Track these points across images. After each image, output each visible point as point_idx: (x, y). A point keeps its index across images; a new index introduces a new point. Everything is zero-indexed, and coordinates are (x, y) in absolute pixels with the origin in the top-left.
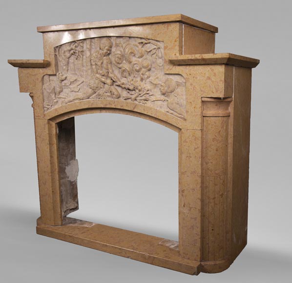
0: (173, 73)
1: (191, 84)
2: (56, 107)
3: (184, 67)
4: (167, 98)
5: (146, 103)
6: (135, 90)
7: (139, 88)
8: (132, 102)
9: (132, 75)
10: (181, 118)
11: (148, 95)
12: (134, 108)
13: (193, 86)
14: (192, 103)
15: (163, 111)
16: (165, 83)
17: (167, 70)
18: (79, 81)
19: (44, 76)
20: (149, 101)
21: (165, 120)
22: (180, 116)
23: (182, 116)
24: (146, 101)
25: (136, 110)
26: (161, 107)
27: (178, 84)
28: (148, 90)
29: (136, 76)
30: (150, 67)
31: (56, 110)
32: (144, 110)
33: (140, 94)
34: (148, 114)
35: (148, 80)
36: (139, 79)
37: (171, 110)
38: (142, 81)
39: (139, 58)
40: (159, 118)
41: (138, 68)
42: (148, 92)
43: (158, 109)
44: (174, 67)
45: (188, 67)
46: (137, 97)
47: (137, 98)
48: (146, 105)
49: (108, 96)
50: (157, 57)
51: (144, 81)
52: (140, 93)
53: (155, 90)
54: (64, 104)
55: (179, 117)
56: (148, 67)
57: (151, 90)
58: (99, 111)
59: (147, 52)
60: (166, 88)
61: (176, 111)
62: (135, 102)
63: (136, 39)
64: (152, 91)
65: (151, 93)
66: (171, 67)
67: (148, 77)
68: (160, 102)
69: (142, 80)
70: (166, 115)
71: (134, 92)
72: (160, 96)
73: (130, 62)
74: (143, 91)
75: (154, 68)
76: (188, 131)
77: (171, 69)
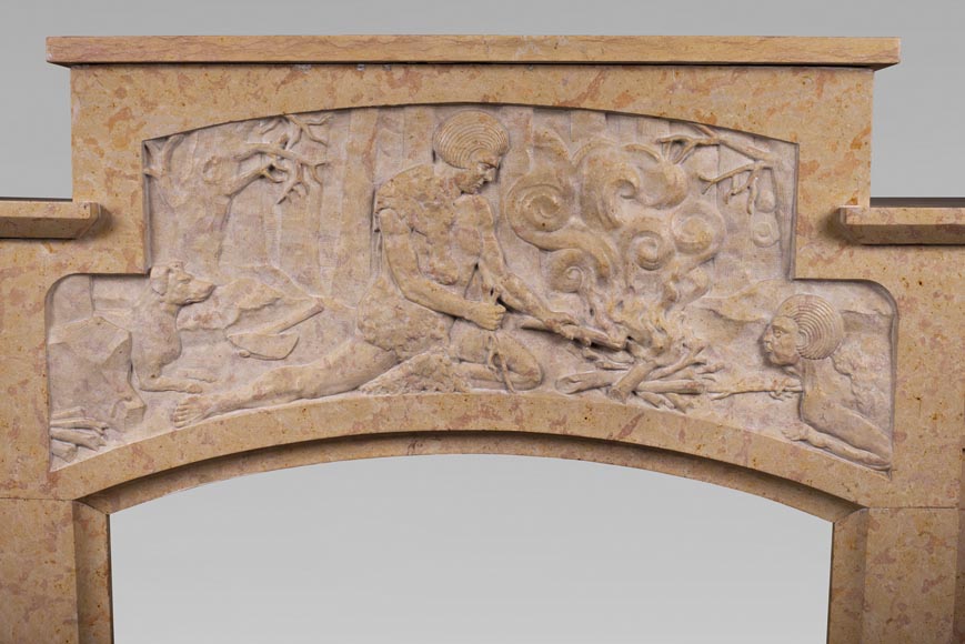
0: (838, 276)
1: (924, 325)
2: (135, 436)
3: (893, 252)
4: (795, 381)
5: (690, 406)
6: (627, 349)
7: (659, 340)
8: (616, 402)
9: (618, 283)
10: (868, 462)
11: (700, 369)
12: (628, 429)
13: (930, 330)
14: (925, 397)
15: (782, 439)
16: (796, 319)
17: (812, 264)
18: (290, 305)
19: (59, 282)
20: (703, 397)
21: (787, 476)
22: (864, 454)
23: (874, 456)
24: (686, 398)
25: (636, 438)
26: (765, 420)
27: (852, 322)
28: (701, 349)
29: (638, 285)
30: (712, 248)
31: (137, 449)
32: (682, 434)
33: (659, 367)
34: (702, 453)
35: (697, 304)
36: (649, 299)
37: (821, 431)
38: (668, 309)
39: (658, 206)
40: (760, 468)
41: (651, 253)
42: (698, 358)
43: (754, 429)
44: (846, 252)
45: (911, 254)
46: (645, 378)
47: (642, 385)
48: (689, 413)
49: (475, 377)
50: (752, 207)
51: (676, 309)
52: (659, 361)
53: (731, 347)
54: (193, 422)
55: (860, 461)
56: (705, 248)
57: (710, 347)
58: (402, 447)
59: (704, 181)
60: (800, 342)
61: (846, 433)
62: (632, 401)
63: (647, 123)
64: (717, 350)
65: (712, 363)
66: (831, 250)
67: (699, 292)
68: (760, 401)
69: (670, 301)
70: (795, 451)
71: (621, 355)
72: (755, 373)
73: (614, 226)
74: (678, 355)
75: (734, 251)
76: (901, 513)
77: (829, 261)
